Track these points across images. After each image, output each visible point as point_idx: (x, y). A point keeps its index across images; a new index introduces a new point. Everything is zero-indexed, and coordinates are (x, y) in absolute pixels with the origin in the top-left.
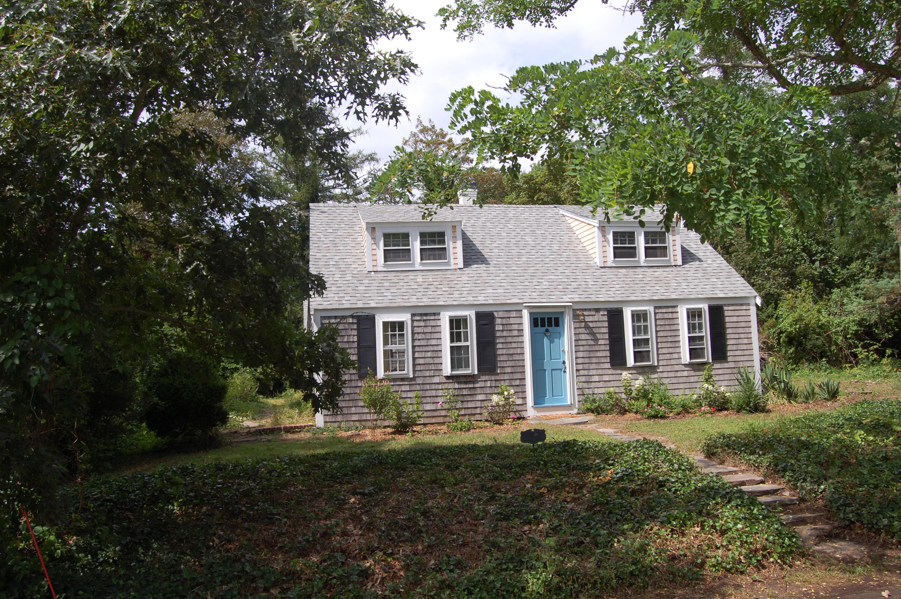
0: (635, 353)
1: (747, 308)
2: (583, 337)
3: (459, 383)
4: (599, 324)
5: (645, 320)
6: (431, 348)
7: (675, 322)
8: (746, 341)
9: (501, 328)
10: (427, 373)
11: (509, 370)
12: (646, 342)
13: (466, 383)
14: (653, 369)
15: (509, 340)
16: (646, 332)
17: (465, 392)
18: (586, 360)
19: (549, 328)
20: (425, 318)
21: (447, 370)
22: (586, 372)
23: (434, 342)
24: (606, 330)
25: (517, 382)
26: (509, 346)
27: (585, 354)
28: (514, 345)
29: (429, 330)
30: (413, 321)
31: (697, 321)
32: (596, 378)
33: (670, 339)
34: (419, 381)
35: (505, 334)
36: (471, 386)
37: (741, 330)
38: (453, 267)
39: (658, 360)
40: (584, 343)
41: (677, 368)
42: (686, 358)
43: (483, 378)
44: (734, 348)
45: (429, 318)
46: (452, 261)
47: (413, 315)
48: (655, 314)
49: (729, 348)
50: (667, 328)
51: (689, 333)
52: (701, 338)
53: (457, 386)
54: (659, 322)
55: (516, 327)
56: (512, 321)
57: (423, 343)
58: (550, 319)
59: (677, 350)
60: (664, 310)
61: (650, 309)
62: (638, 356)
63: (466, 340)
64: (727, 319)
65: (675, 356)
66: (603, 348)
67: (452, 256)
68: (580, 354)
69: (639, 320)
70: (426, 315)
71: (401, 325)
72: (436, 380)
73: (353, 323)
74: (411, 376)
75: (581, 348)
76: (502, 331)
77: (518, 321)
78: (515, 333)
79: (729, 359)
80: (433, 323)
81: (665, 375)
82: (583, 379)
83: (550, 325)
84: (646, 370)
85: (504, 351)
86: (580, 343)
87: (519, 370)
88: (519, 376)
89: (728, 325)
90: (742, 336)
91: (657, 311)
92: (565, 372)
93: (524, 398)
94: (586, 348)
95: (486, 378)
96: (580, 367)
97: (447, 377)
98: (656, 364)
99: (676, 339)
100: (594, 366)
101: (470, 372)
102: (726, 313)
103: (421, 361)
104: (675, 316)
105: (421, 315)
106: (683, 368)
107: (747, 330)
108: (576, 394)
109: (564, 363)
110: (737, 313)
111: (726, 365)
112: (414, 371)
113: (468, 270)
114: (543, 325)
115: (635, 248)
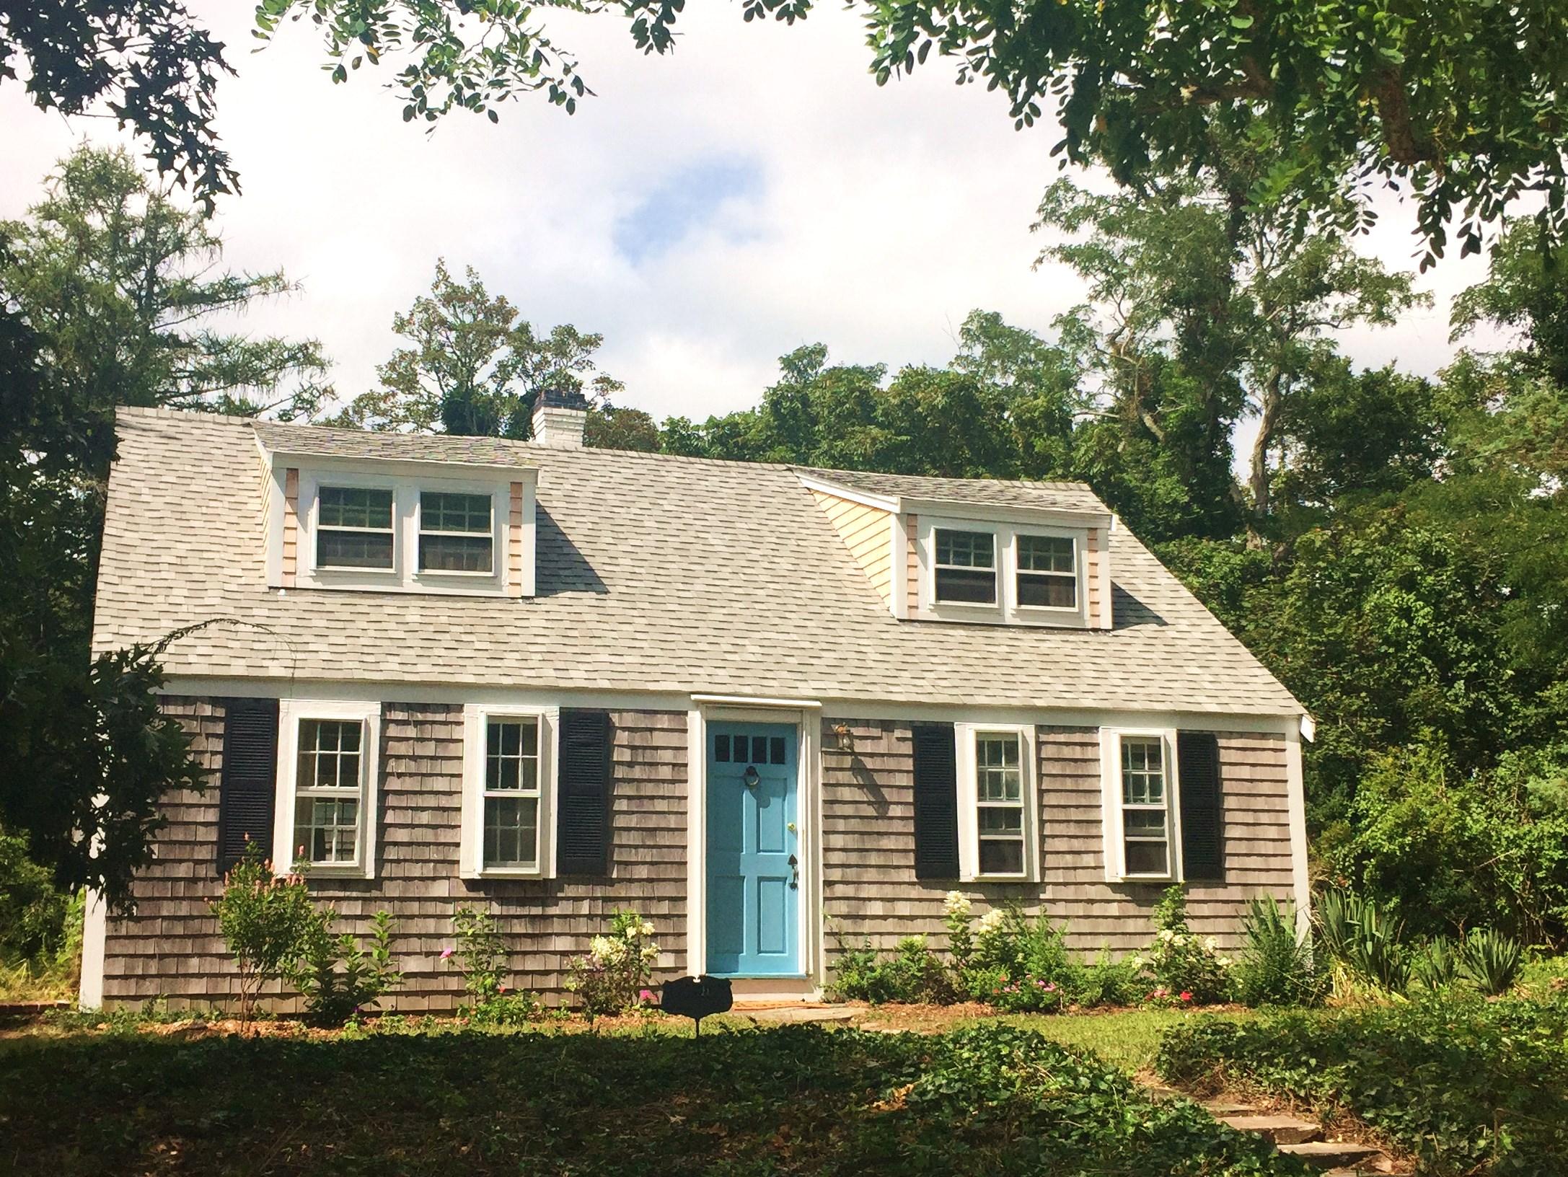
0: (983, 845)
1: (1279, 745)
2: (846, 794)
3: (503, 901)
4: (891, 764)
5: (1012, 759)
6: (431, 801)
7: (1091, 769)
8: (1273, 832)
9: (626, 756)
10: (416, 871)
11: (643, 872)
12: (1013, 817)
13: (522, 902)
14: (1029, 892)
15: (649, 790)
16: (1012, 794)
17: (518, 928)
18: (853, 858)
19: (758, 767)
20: (420, 717)
21: (472, 862)
22: (850, 891)
23: (440, 784)
24: (907, 780)
25: (664, 908)
26: (647, 806)
27: (851, 842)
28: (661, 806)
29: (430, 749)
30: (385, 723)
31: (1146, 772)
32: (876, 908)
33: (1074, 815)
34: (392, 890)
35: (637, 773)
36: (537, 911)
37: (1260, 803)
38: (507, 592)
39: (1043, 870)
40: (849, 810)
41: (1093, 892)
42: (1115, 867)
43: (571, 891)
44: (1243, 847)
45: (430, 717)
46: (506, 577)
47: (387, 707)
48: (1039, 744)
49: (1230, 847)
50: (1069, 784)
51: (1126, 801)
52: (1157, 817)
53: (496, 909)
54: (1048, 768)
55: (667, 756)
56: (658, 739)
57: (409, 784)
58: (760, 743)
59: (1093, 845)
60: (1062, 738)
61: (1026, 731)
62: (991, 855)
63: (530, 783)
64: (1226, 772)
65: (1089, 860)
66: (898, 826)
67: (507, 563)
68: (838, 841)
69: (995, 760)
70: (424, 708)
71: (352, 731)
72: (441, 889)
73: (212, 719)
74: (370, 875)
75: (841, 825)
76: (631, 764)
77: (674, 739)
78: (665, 773)
79: (1231, 877)
80: (441, 732)
81: (1060, 909)
82: (842, 908)
83: (760, 758)
84: (1010, 893)
85: (633, 821)
86: (839, 810)
87: (672, 873)
88: (669, 890)
89: (1227, 786)
90: (1264, 818)
91: (1043, 738)
92: (794, 886)
93: (681, 952)
94: (854, 824)
95: (581, 890)
96: (836, 874)
97: (471, 884)
98: (1037, 879)
99: (1092, 815)
100: (871, 875)
101: (535, 871)
102: (1225, 756)
103: (402, 835)
104: (1089, 752)
105: (408, 707)
106: (1110, 894)
107: (1277, 803)
108: (822, 946)
109: (793, 861)
110: (1251, 757)
111: (1221, 894)
112: (380, 862)
113: (547, 603)
114: (741, 757)
115: (991, 577)
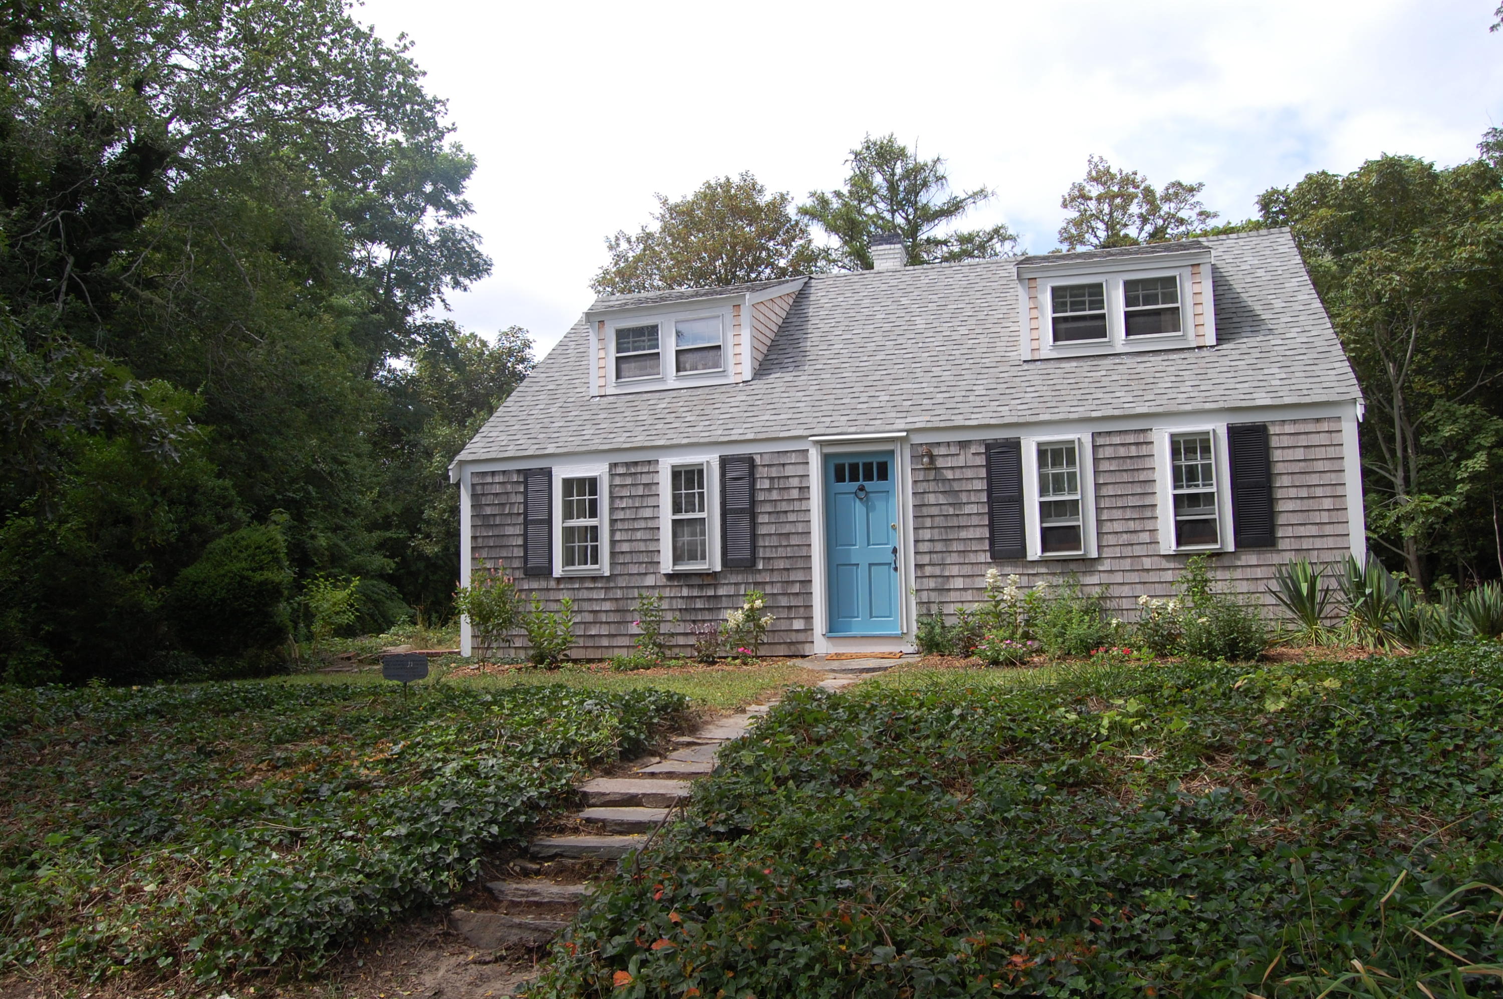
0: (1045, 532)
1: (1333, 426)
2: (931, 499)
3: (690, 586)
4: (969, 473)
5: (1071, 462)
6: (642, 524)
7: (1148, 464)
8: (1327, 504)
9: (766, 484)
10: (634, 569)
11: (781, 564)
12: (1072, 507)
13: (701, 587)
14: (1087, 564)
15: (784, 507)
16: (1073, 489)
17: (699, 605)
18: (939, 547)
19: (868, 485)
20: (633, 470)
21: (667, 565)
22: (937, 571)
23: (647, 513)
24: (981, 485)
25: (796, 589)
26: (783, 518)
27: (936, 535)
28: (792, 517)
29: (640, 491)
30: (612, 475)
31: (1199, 462)
32: (959, 583)
33: (1132, 502)
34: (622, 582)
35: (775, 495)
36: (711, 592)
37: (1314, 479)
38: (732, 380)
39: (1100, 547)
40: (935, 511)
41: (1147, 563)
42: (1168, 542)
43: (734, 579)
44: (1294, 518)
45: (639, 469)
46: (732, 369)
47: (613, 466)
48: (1095, 448)
49: (1281, 520)
50: (1125, 477)
51: (1176, 487)
52: (1209, 498)
53: (685, 592)
54: (1104, 466)
55: (795, 482)
56: (789, 471)
57: (629, 514)
58: (868, 467)
59: (1149, 525)
60: (1117, 440)
61: (1083, 437)
62: (1049, 538)
63: (702, 509)
64: (1277, 455)
65: (1145, 537)
66: (975, 521)
67: (731, 360)
68: (927, 534)
69: (1056, 463)
70: (636, 463)
71: (592, 484)
72: (650, 581)
73: (518, 482)
74: (607, 574)
75: (928, 522)
76: (770, 490)
77: (800, 471)
78: (795, 494)
79: (1282, 545)
80: (645, 479)
81: (1118, 578)
82: (932, 584)
83: (869, 477)
84: (1073, 566)
85: (772, 529)
86: (925, 511)
87: (801, 564)
88: (800, 576)
89: (1279, 468)
90: (1319, 492)
91: (1100, 441)
92: (896, 569)
93: (809, 619)
94: (939, 521)
95: (739, 578)
96: (926, 559)
97: (670, 577)
98: (1094, 554)
99: (1148, 501)
100: (955, 558)
101: (706, 567)
102: (1274, 442)
103: (625, 547)
104: (1144, 450)
105: (627, 464)
106: (1165, 564)
107: (1333, 478)
108: (914, 612)
109: (895, 551)
110: (1303, 441)
111: (1276, 559)
112: (613, 564)
113: (758, 385)
114: (854, 478)
115: (1102, 317)
